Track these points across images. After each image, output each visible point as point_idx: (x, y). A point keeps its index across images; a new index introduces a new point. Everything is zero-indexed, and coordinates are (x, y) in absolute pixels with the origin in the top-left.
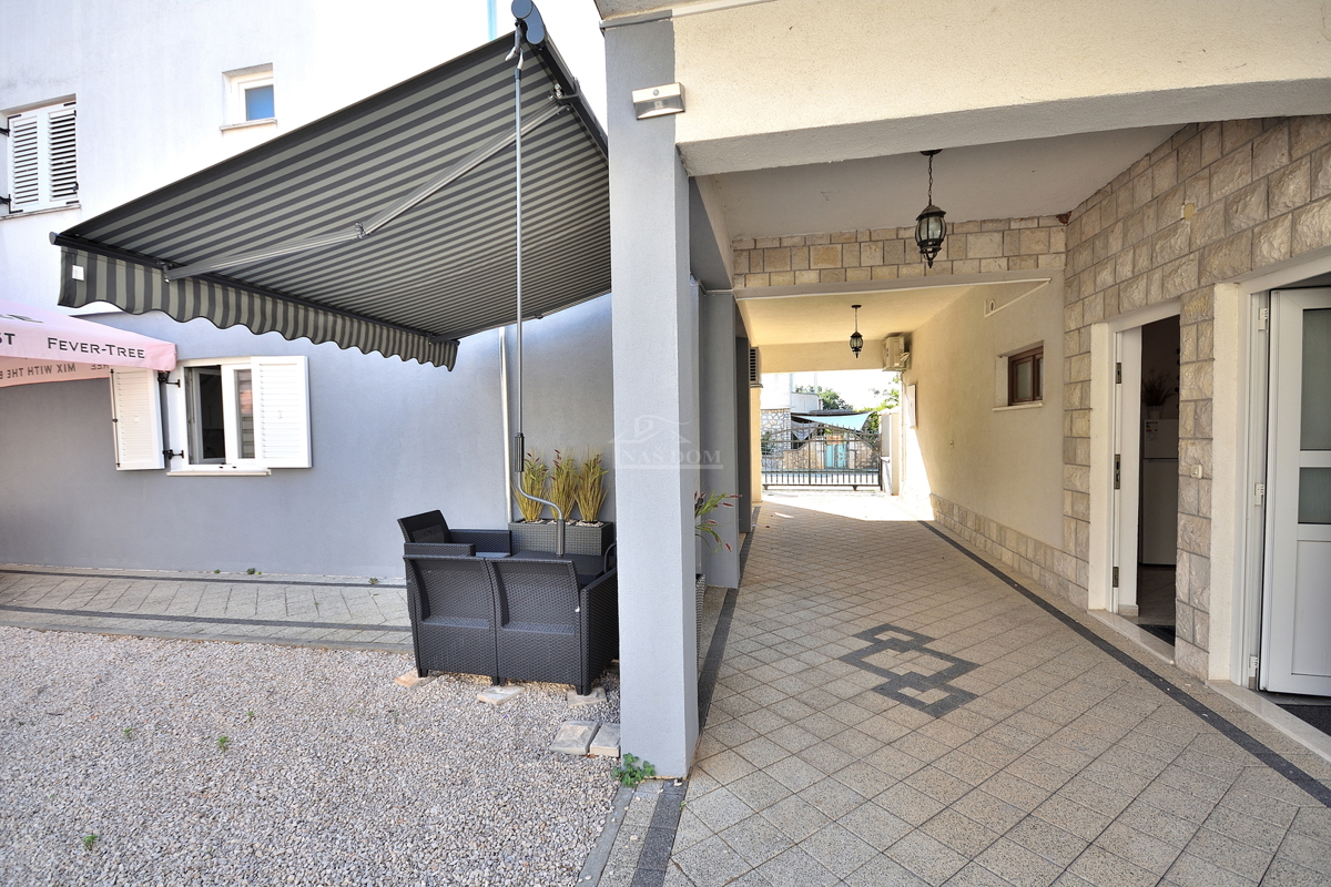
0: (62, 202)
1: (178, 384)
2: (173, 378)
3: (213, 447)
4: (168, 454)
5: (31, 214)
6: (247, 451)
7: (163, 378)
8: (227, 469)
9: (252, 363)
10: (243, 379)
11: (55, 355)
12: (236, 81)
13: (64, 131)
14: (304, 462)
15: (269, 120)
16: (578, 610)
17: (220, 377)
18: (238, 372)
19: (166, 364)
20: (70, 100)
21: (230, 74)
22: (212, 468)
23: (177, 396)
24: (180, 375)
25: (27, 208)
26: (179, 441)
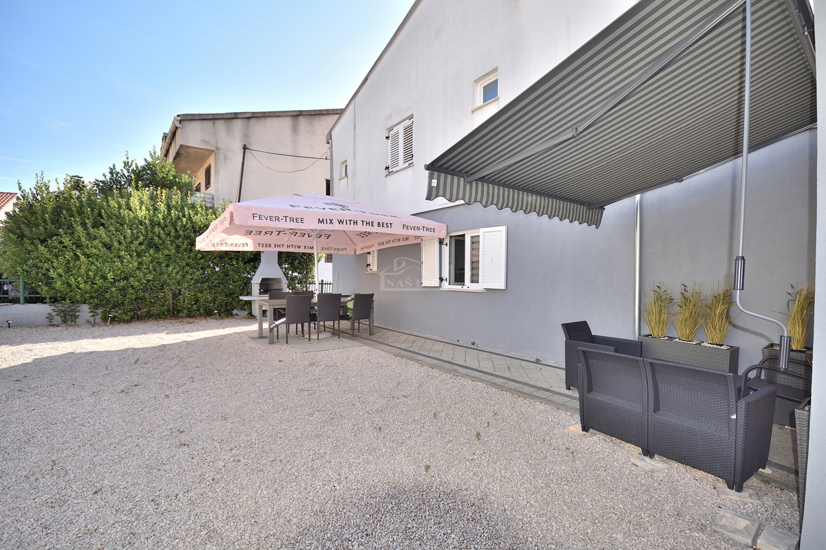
0: (407, 164)
1: (446, 245)
2: (445, 243)
3: (459, 278)
4: (441, 279)
5: (396, 172)
6: (475, 279)
7: (441, 242)
8: (465, 288)
9: (481, 232)
10: (475, 241)
11: (405, 232)
12: (479, 84)
13: (409, 131)
14: (503, 288)
15: (495, 99)
16: (734, 417)
17: (464, 241)
18: (472, 237)
19: (443, 235)
20: (411, 117)
21: (477, 81)
22: (458, 287)
23: (446, 250)
24: (447, 241)
25: (395, 170)
26: (446, 275)
